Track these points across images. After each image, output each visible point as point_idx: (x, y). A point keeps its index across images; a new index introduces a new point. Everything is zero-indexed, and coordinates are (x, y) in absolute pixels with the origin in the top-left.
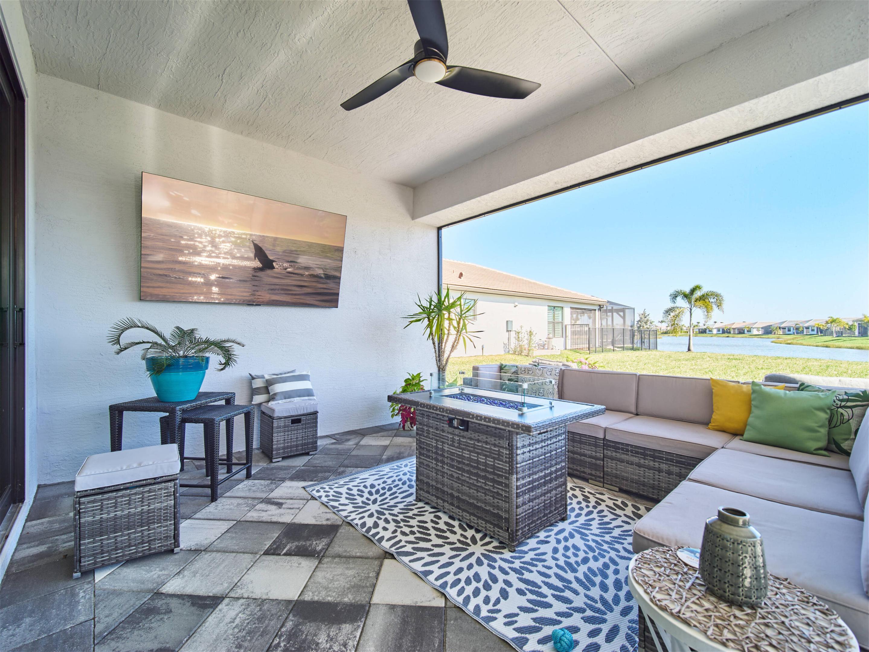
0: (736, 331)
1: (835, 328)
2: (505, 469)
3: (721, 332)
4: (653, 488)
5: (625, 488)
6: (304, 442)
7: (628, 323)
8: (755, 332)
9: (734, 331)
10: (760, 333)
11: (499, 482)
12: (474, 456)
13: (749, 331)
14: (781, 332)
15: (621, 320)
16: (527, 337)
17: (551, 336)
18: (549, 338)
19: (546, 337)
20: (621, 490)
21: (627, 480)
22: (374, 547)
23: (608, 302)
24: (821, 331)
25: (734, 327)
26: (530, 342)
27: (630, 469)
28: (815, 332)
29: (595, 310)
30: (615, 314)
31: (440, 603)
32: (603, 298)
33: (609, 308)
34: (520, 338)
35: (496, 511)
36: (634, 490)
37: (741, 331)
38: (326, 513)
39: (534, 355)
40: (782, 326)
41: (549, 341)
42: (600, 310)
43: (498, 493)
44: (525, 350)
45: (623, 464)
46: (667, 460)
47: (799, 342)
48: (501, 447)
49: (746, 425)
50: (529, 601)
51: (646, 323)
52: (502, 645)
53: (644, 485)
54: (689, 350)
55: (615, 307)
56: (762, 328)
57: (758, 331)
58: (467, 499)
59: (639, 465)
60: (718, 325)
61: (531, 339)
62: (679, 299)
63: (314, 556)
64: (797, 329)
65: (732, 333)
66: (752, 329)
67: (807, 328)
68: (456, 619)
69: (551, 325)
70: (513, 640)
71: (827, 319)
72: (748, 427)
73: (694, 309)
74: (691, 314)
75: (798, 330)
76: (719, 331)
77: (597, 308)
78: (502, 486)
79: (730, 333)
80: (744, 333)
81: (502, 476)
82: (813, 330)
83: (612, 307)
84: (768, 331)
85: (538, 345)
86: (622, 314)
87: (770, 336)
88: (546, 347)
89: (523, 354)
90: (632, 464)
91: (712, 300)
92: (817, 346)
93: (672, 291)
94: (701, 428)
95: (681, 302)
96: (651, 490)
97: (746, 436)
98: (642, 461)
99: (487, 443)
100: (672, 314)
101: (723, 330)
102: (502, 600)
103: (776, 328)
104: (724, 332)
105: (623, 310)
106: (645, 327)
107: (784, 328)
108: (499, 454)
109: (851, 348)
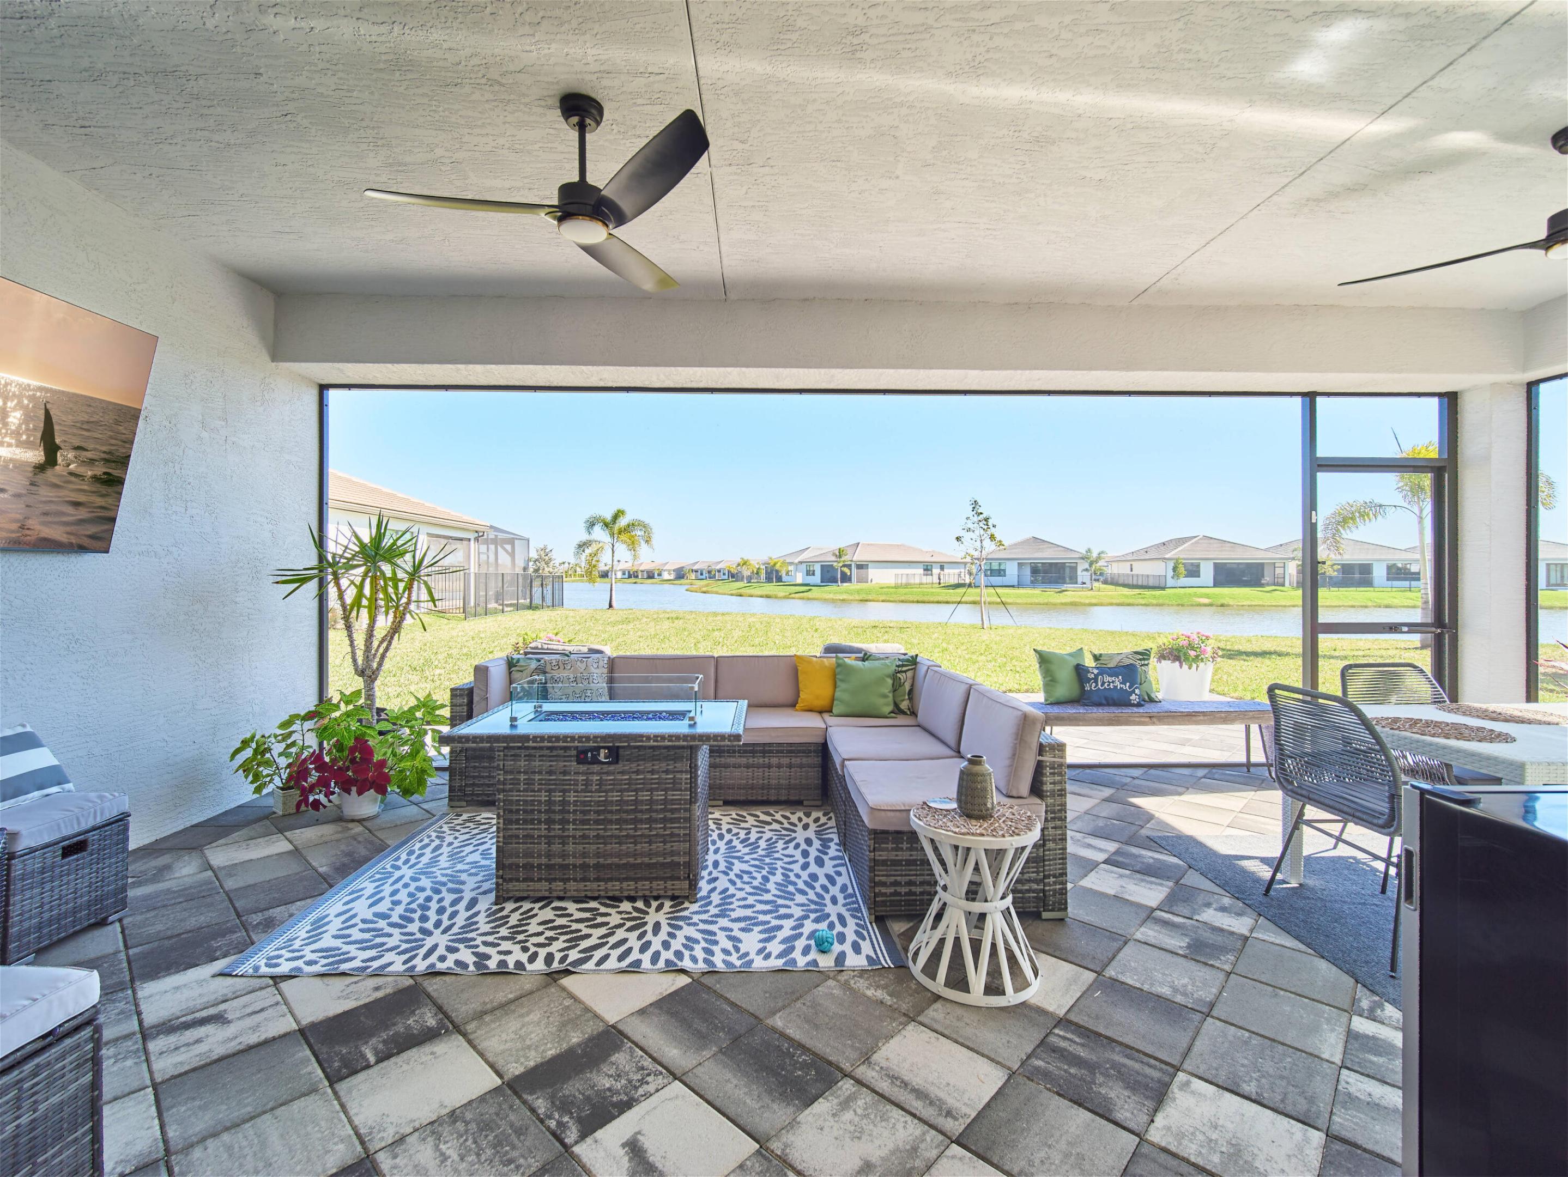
0: (645, 576)
1: (746, 573)
2: (685, 800)
3: (627, 576)
4: (763, 788)
5: (730, 798)
6: (93, 894)
7: (520, 563)
8: (666, 576)
9: (642, 575)
10: (672, 577)
11: (675, 818)
12: (629, 797)
13: (659, 575)
14: (693, 576)
15: (509, 559)
20: (727, 803)
21: (733, 788)
22: (522, 978)
23: (491, 527)
24: (734, 576)
25: (642, 568)
27: (737, 773)
28: (726, 577)
29: (469, 540)
30: (499, 548)
31: (684, 980)
32: (482, 519)
33: (492, 536)
35: (668, 860)
36: (742, 798)
37: (650, 576)
38: (356, 983)
40: (695, 568)
42: (477, 539)
43: (672, 835)
45: (728, 770)
46: (778, 752)
47: (715, 589)
48: (678, 772)
49: (833, 700)
50: (760, 932)
51: (547, 564)
52: (780, 975)
53: (752, 788)
54: (611, 606)
55: (501, 536)
56: (674, 570)
57: (670, 574)
58: (616, 860)
59: (747, 766)
60: (624, 568)
62: (598, 529)
63: (440, 1034)
64: (709, 572)
65: (640, 577)
66: (663, 573)
67: (719, 571)
68: (719, 982)
70: (785, 964)
71: (740, 560)
72: (835, 702)
73: (616, 545)
74: (613, 552)
75: (711, 574)
76: (624, 574)
77: (472, 536)
78: (680, 822)
79: (637, 577)
80: (653, 577)
81: (678, 810)
82: (724, 574)
83: (496, 536)
84: (680, 575)
86: (508, 547)
87: (682, 581)
90: (740, 766)
91: (639, 533)
92: (730, 595)
93: (587, 515)
94: (789, 711)
95: (599, 533)
96: (760, 791)
97: (835, 711)
98: (751, 760)
99: (652, 772)
100: (588, 551)
101: (629, 572)
102: (739, 945)
103: (689, 571)
104: (631, 576)
105: (512, 542)
106: (547, 569)
107: (696, 571)
108: (675, 782)
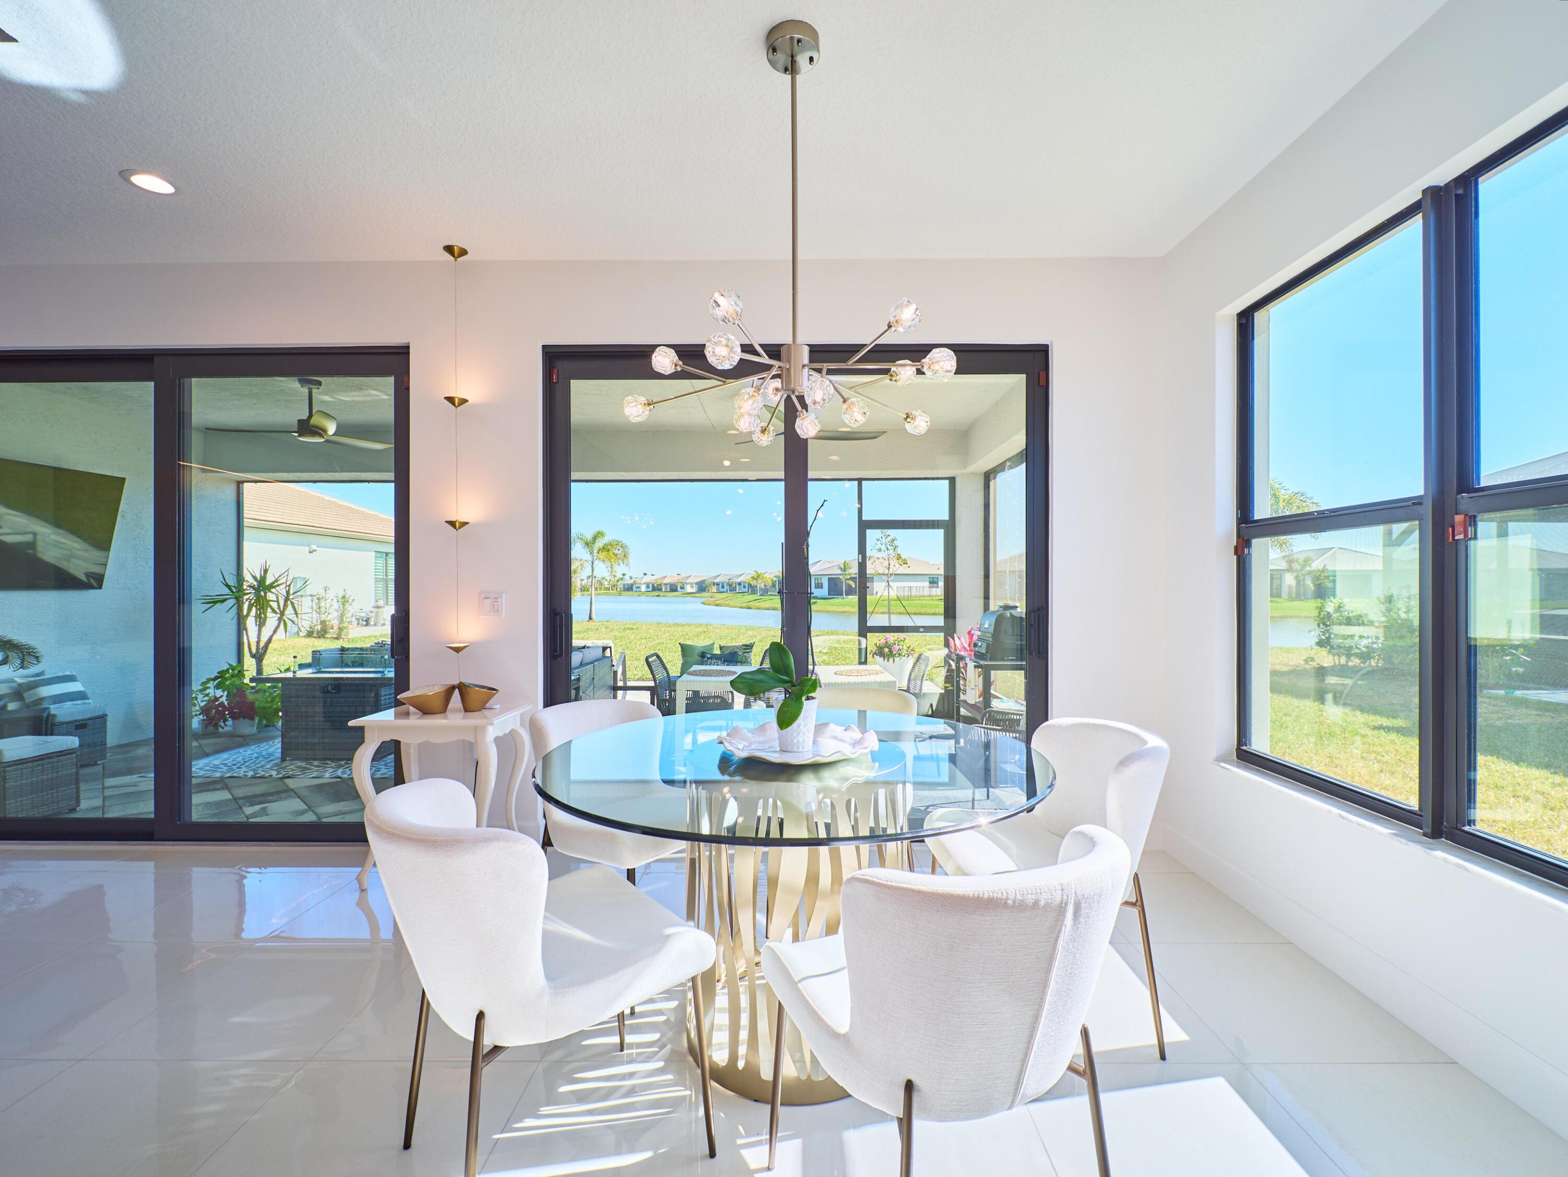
0: (668, 588)
1: (760, 585)
3: (651, 589)
8: (689, 589)
9: (666, 588)
10: (694, 590)
16: (336, 605)
17: (381, 603)
18: (378, 607)
19: (373, 605)
24: (750, 589)
25: (665, 582)
26: (342, 616)
28: (746, 590)
34: (323, 610)
37: (673, 588)
39: (350, 636)
40: (717, 581)
41: (377, 613)
44: (332, 628)
47: (727, 602)
54: (590, 618)
56: (696, 584)
57: (692, 587)
60: (648, 579)
61: (344, 609)
64: (730, 585)
65: (663, 590)
66: (685, 586)
67: (740, 584)
69: (381, 585)
74: (593, 569)
75: (732, 587)
76: (648, 587)
79: (661, 590)
80: (676, 590)
82: (743, 587)
84: (702, 587)
85: (358, 620)
87: (704, 594)
88: (372, 623)
89: (328, 636)
91: (616, 551)
92: (741, 608)
101: (653, 586)
103: (710, 584)
104: (654, 589)
107: (718, 584)
109: (768, 609)
